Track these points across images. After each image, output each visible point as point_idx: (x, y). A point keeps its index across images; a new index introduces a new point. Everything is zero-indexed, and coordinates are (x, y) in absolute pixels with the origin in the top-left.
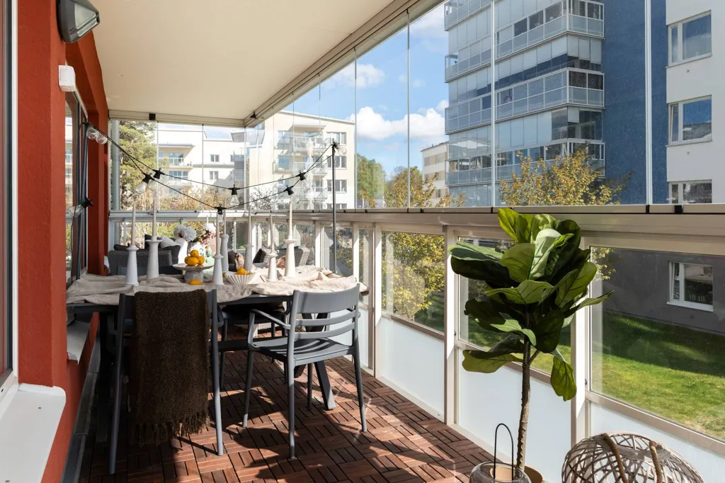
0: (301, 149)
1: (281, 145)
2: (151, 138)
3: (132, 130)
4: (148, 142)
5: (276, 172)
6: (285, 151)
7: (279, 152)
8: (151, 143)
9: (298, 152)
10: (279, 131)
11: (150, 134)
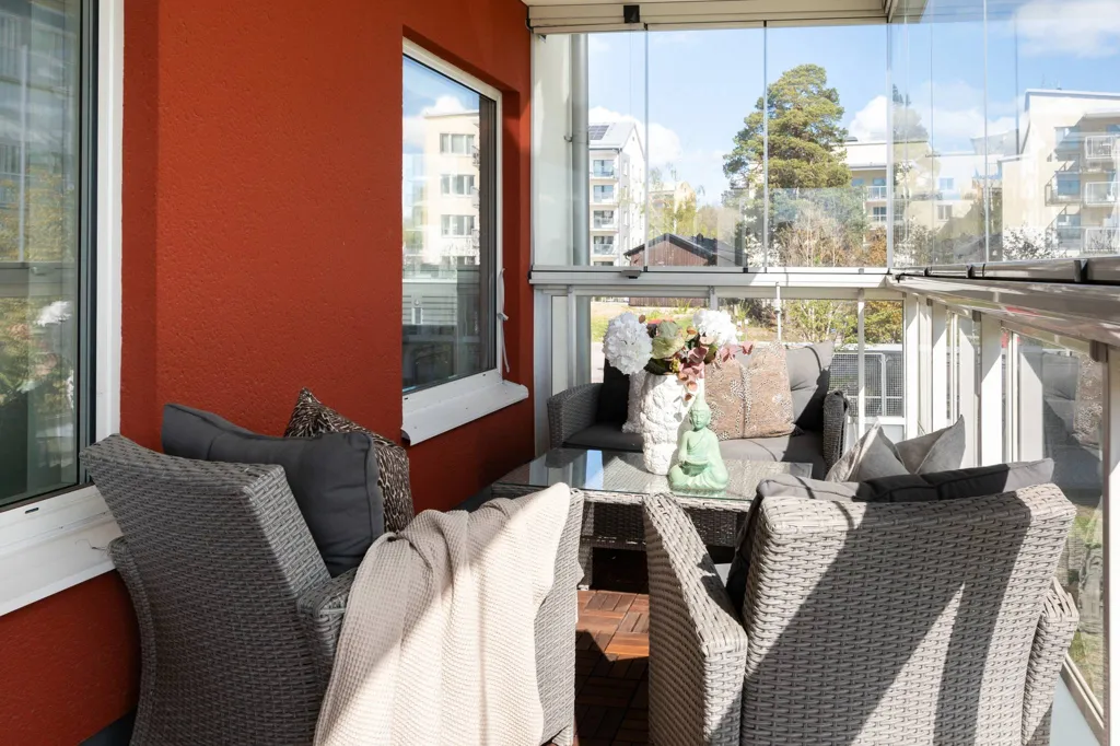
0: (1101, 158)
1: (1062, 153)
2: (841, 155)
3: (812, 145)
4: (835, 162)
5: (1052, 201)
6: (1070, 163)
7: (1057, 165)
8: (840, 163)
9: (1094, 165)
10: (1057, 129)
11: (838, 150)
